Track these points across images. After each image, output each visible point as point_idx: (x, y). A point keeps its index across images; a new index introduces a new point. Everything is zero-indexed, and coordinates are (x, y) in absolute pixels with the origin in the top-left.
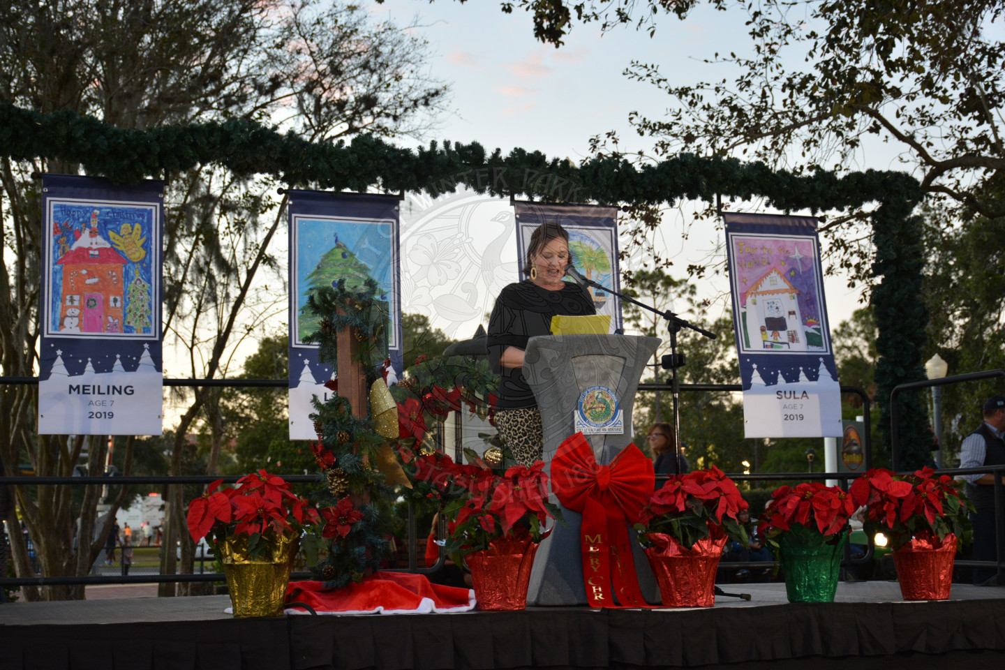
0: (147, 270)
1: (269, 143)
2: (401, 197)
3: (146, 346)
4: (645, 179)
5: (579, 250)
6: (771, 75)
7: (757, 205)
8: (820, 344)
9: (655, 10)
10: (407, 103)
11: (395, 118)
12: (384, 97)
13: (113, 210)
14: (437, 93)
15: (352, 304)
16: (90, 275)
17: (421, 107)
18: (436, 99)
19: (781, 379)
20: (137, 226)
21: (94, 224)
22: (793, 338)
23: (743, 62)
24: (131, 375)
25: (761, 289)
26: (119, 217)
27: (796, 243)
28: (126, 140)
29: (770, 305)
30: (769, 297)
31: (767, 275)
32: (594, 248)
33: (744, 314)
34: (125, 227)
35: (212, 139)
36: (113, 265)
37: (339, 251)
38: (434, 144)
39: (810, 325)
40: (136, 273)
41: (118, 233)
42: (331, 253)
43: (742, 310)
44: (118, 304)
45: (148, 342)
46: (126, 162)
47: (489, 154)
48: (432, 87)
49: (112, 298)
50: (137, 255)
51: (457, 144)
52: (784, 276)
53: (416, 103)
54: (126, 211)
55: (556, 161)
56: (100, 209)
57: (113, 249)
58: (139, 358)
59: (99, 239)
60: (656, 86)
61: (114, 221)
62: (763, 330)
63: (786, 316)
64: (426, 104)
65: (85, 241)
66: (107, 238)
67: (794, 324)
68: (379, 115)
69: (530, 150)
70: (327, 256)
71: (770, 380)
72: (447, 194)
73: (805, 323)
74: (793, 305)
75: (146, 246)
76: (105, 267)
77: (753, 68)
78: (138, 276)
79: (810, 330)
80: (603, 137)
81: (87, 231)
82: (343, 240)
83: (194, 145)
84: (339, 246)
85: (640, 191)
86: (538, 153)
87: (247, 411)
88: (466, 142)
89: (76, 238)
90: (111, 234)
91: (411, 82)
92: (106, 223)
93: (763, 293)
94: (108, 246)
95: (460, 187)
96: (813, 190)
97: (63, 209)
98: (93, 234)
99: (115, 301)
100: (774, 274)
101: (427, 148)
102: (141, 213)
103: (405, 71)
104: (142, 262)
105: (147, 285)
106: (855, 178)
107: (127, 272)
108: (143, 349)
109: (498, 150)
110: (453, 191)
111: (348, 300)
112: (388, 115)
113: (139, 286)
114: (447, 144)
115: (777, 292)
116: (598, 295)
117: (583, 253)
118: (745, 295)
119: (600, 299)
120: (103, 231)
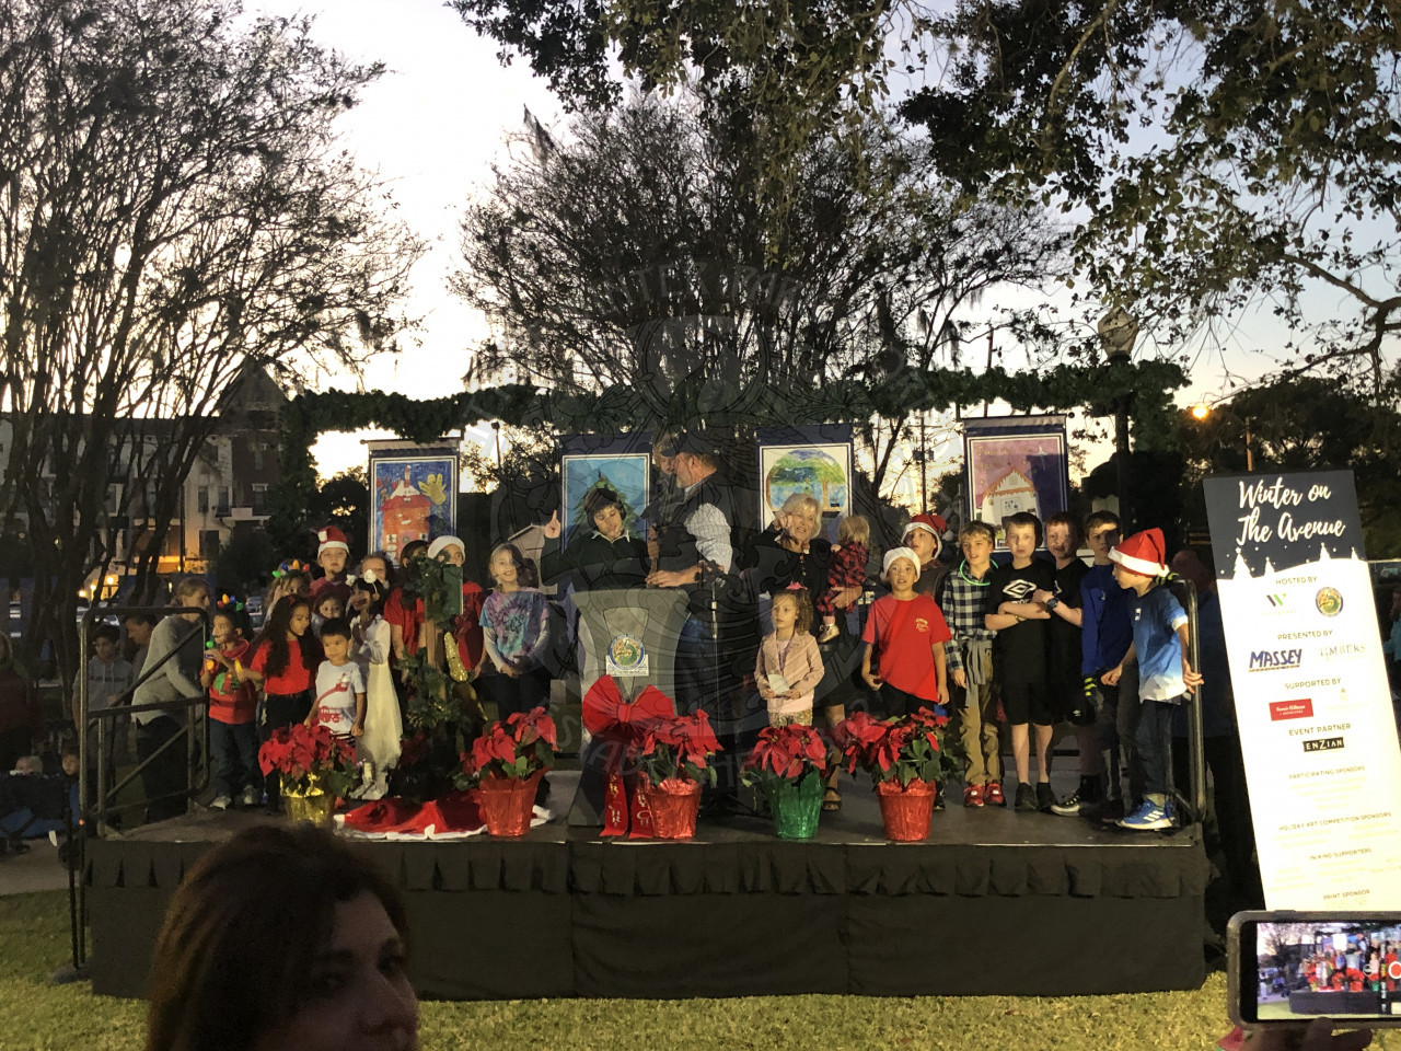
0: (448, 511)
5: (816, 466)
7: (1000, 407)
13: (421, 465)
16: (405, 518)
20: (440, 476)
21: (407, 477)
25: (999, 489)
26: (425, 469)
27: (1040, 442)
29: (1008, 504)
30: (1007, 497)
31: (1005, 476)
32: (831, 463)
34: (431, 477)
36: (422, 508)
40: (439, 513)
41: (425, 482)
43: (976, 511)
50: (440, 499)
52: (1026, 475)
54: (431, 464)
59: (411, 488)
61: (422, 473)
62: (998, 529)
65: (400, 491)
66: (417, 488)
74: (1033, 502)
75: (446, 492)
76: (416, 510)
78: (441, 516)
81: (402, 483)
82: (605, 474)
89: (394, 490)
90: (420, 484)
93: (1001, 493)
97: (383, 466)
98: (406, 485)
100: (1014, 474)
102: (440, 465)
104: (443, 504)
107: (433, 514)
115: (1017, 491)
116: (832, 505)
117: (820, 469)
118: (980, 498)
119: (835, 510)
120: (414, 482)
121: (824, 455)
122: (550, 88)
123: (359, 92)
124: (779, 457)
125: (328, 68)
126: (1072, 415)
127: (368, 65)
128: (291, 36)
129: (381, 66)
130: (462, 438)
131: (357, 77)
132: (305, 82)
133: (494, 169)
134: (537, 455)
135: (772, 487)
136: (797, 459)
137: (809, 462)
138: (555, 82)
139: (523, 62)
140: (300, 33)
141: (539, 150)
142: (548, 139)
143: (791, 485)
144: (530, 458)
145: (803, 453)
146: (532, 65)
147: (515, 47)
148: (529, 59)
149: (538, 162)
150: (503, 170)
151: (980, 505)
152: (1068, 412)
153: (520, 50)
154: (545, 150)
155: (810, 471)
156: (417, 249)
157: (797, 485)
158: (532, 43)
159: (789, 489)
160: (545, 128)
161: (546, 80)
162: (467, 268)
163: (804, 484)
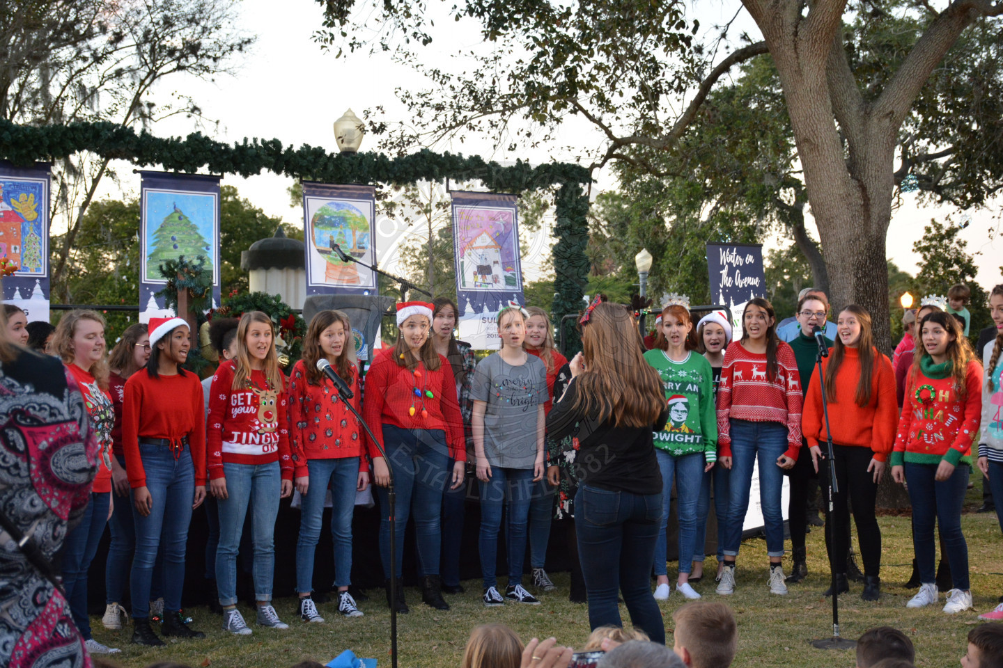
0: (39, 227)
1: (128, 139)
2: (222, 177)
3: (38, 281)
4: (396, 168)
5: (348, 216)
6: (499, 69)
7: (477, 185)
8: (514, 284)
9: (408, 41)
10: (225, 48)
11: (215, 59)
12: (206, 43)
13: (14, 184)
14: (249, 41)
15: (189, 272)
17: (236, 51)
18: (248, 46)
19: (486, 309)
20: (31, 195)
21: (1, 193)
22: (496, 280)
23: (479, 58)
24: (27, 301)
25: (475, 245)
26: (19, 188)
27: (501, 213)
28: (25, 135)
29: (481, 257)
30: (480, 251)
31: (479, 235)
32: (358, 214)
33: (462, 263)
34: (23, 196)
35: (87, 135)
36: (14, 223)
37: (177, 215)
38: (246, 140)
39: (508, 271)
40: (30, 229)
41: (18, 200)
42: (171, 216)
43: (461, 260)
44: (18, 251)
45: (40, 278)
46: (24, 151)
47: (285, 148)
48: (246, 37)
49: (13, 247)
50: (31, 216)
51: (263, 141)
52: (491, 236)
53: (232, 49)
54: (23, 184)
55: (332, 155)
56: (4, 182)
57: (13, 211)
58: (32, 290)
59: (4, 204)
60: (415, 69)
61: (14, 191)
62: (475, 274)
63: (492, 265)
64: (240, 49)
66: (10, 204)
67: (497, 270)
68: (202, 56)
69: (313, 145)
70: (168, 219)
71: (478, 310)
72: (255, 175)
73: (505, 269)
74: (498, 257)
75: (38, 210)
76: (8, 224)
77: (487, 62)
78: (32, 231)
79: (508, 274)
80: (373, 110)
82: (179, 207)
83: (73, 140)
84: (176, 212)
85: (392, 176)
86: (320, 148)
87: (77, 264)
88: (268, 139)
90: (12, 201)
91: (228, 31)
92: (9, 192)
93: (476, 248)
94: (10, 209)
95: (264, 170)
96: (513, 176)
99: (15, 248)
100: (484, 235)
101: (241, 143)
102: (34, 186)
103: (224, 23)
104: (35, 221)
105: (38, 238)
106: (544, 168)
107: (24, 228)
108: (35, 283)
109: (292, 146)
110: (259, 173)
111: (186, 269)
112: (209, 57)
113: (33, 239)
114: (255, 140)
115: (486, 247)
116: (360, 248)
117: (350, 219)
118: (463, 250)
119: (361, 251)
120: (6, 199)
121: (353, 208)
124: (321, 207)
135: (315, 229)
136: (333, 209)
137: (343, 211)
143: (329, 229)
145: (338, 205)
151: (462, 256)
155: (343, 219)
157: (333, 229)
159: (328, 232)
163: (338, 230)
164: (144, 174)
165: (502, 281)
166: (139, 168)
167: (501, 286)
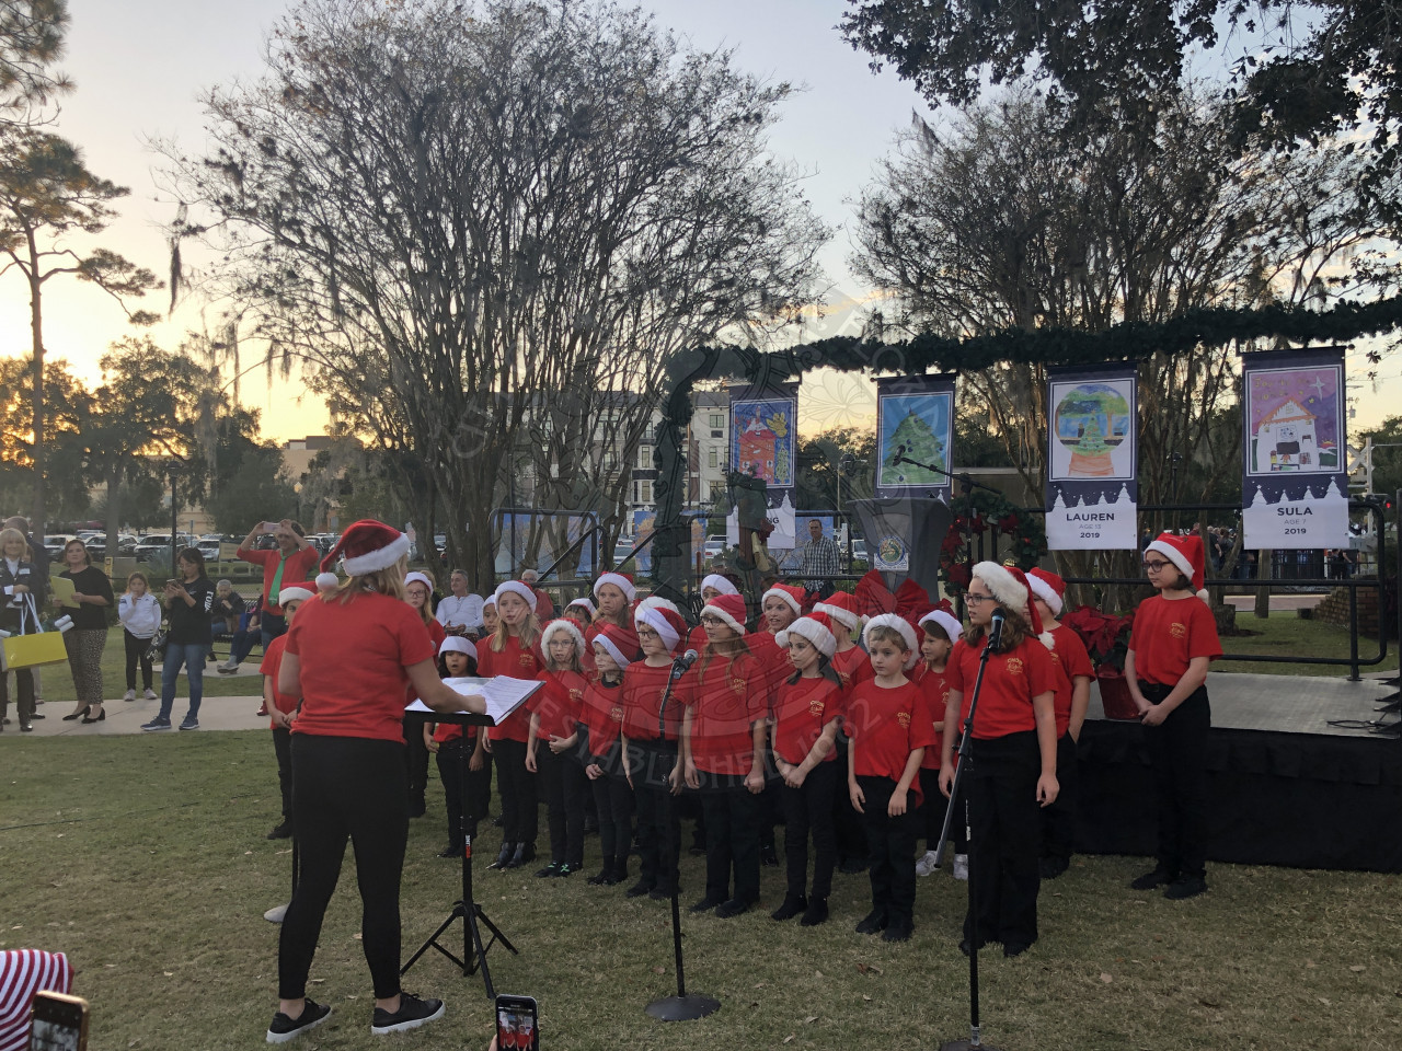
5: (1103, 399)
8: (1335, 464)
16: (756, 448)
19: (1284, 497)
21: (758, 415)
22: (1305, 459)
25: (1275, 418)
27: (1319, 374)
29: (1284, 431)
30: (1283, 425)
31: (1283, 404)
32: (1116, 397)
33: (1255, 442)
34: (776, 415)
39: (1325, 447)
43: (1252, 438)
49: (768, 462)
52: (1302, 404)
58: (782, 499)
59: (761, 424)
61: (769, 412)
62: (1273, 454)
63: (1300, 440)
65: (753, 426)
67: (1310, 448)
71: (1273, 499)
73: (1320, 445)
74: (1310, 429)
79: (1325, 451)
81: (754, 420)
89: (748, 425)
90: (768, 421)
93: (1277, 421)
97: (740, 407)
98: (757, 422)
100: (1290, 404)
102: (785, 405)
108: (785, 494)
115: (1293, 419)
116: (1116, 434)
117: (1106, 401)
118: (1256, 426)
119: (1118, 437)
120: (763, 418)
121: (1110, 389)
122: (917, 89)
123: (773, 109)
124: (1067, 392)
125: (745, 91)
126: (1352, 347)
127: (775, 88)
128: (715, 66)
129: (787, 86)
130: (800, 382)
131: (767, 97)
132: (726, 105)
133: (888, 165)
134: (972, 416)
135: (1060, 418)
136: (1084, 393)
137: (1094, 396)
138: (920, 83)
139: (891, 68)
140: (720, 65)
141: (926, 146)
142: (934, 136)
143: (1078, 416)
144: (965, 420)
145: (1090, 388)
146: (899, 71)
147: (884, 56)
148: (896, 65)
149: (925, 156)
150: (897, 166)
151: (1256, 432)
152: (1347, 344)
153: (888, 59)
154: (931, 146)
155: (1096, 404)
156: (822, 238)
157: (1084, 416)
158: (900, 51)
159: (1076, 421)
160: (931, 127)
161: (912, 83)
162: (865, 251)
163: (1090, 416)
164: (882, 382)
165: (1315, 460)
166: (875, 376)
167: (1314, 467)
